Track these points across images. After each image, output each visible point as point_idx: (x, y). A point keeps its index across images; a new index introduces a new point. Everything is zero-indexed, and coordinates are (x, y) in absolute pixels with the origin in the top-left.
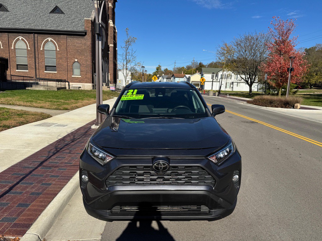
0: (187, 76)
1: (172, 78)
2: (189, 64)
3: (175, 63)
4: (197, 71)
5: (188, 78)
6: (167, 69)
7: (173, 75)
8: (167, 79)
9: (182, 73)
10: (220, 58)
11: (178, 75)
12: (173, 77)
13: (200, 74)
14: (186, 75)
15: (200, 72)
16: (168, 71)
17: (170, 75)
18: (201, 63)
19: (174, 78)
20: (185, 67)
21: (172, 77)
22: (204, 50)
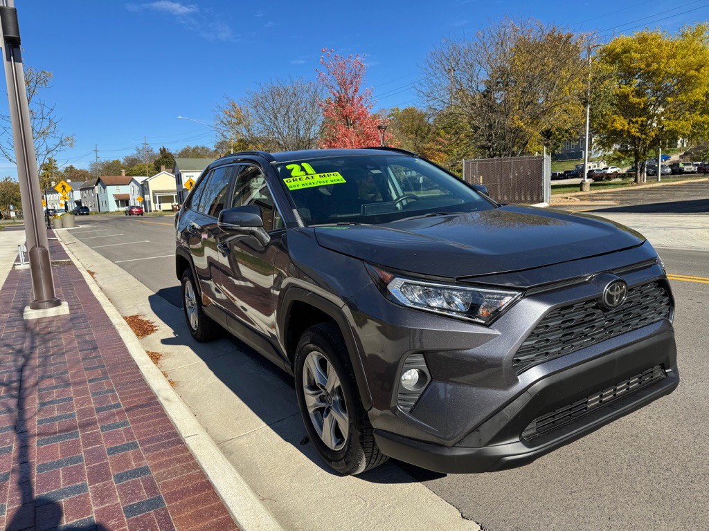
0: (140, 179)
1: (96, 187)
2: (131, 153)
3: (96, 151)
4: (163, 167)
5: (142, 185)
6: (71, 167)
7: (99, 180)
8: (81, 190)
9: (124, 174)
10: (225, 134)
11: (112, 178)
12: (99, 184)
13: (173, 172)
14: (135, 178)
15: (171, 170)
16: (77, 172)
17: (87, 182)
18: (164, 149)
19: (104, 188)
20: (122, 161)
21: (97, 185)
22: (180, 117)
